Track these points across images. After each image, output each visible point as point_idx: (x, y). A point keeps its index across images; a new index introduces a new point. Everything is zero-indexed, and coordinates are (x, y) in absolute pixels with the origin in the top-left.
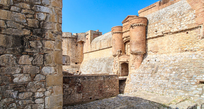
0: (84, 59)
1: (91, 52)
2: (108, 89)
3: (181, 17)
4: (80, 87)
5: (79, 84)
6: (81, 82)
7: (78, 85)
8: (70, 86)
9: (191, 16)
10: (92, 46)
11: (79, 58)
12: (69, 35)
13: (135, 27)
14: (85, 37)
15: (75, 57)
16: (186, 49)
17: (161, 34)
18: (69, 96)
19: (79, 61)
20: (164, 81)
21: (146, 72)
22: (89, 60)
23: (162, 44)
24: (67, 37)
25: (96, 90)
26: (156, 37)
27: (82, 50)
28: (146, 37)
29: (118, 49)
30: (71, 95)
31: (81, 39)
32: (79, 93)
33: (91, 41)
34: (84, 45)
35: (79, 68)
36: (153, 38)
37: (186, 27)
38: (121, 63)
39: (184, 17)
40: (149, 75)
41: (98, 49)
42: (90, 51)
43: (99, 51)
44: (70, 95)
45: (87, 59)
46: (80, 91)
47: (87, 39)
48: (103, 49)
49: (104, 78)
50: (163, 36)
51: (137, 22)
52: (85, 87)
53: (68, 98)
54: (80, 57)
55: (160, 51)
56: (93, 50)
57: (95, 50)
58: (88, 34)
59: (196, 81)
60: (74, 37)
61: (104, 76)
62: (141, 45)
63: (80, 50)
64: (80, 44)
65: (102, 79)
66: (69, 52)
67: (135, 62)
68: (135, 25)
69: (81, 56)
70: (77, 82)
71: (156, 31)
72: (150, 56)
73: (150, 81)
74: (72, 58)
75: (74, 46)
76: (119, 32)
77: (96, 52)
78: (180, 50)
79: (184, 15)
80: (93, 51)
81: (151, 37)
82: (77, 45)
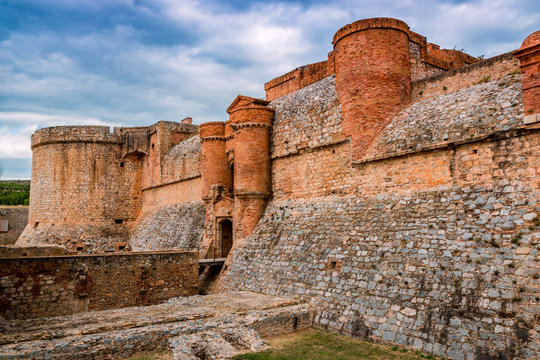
0: (145, 208)
1: (161, 186)
2: (166, 289)
3: (322, 115)
4: (84, 283)
5: (81, 277)
6: (86, 271)
7: (78, 277)
8: (57, 281)
9: (335, 115)
10: (166, 169)
11: (127, 206)
12: (96, 135)
13: (242, 131)
14: (149, 139)
15: (116, 201)
16: (333, 188)
17: (293, 150)
18: (55, 305)
19: (129, 213)
20: (283, 264)
21: (261, 244)
22: (155, 212)
23: (297, 173)
24: (92, 142)
25: (128, 292)
26: (288, 156)
27: (139, 180)
28: (270, 154)
29: (212, 183)
30: (59, 301)
31: (135, 145)
32: (81, 298)
33: (163, 153)
34: (145, 165)
35: (125, 235)
36: (282, 157)
37: (330, 140)
38: (219, 220)
39: (326, 117)
40: (265, 251)
41: (178, 179)
42: (159, 184)
43: (180, 185)
44: (55, 301)
45: (151, 208)
46: (84, 294)
47: (153, 145)
48: (189, 179)
49: (153, 260)
50: (297, 154)
51: (244, 117)
52: (99, 282)
53: (49, 310)
54: (132, 201)
55: (296, 191)
56: (166, 181)
57: (172, 181)
58: (156, 132)
59: (326, 261)
60: (114, 140)
61: (155, 257)
62: (255, 176)
63: (133, 180)
64: (134, 161)
65: (148, 264)
66: (96, 186)
67: (242, 217)
68: (241, 124)
69: (135, 198)
70: (76, 271)
71: (286, 142)
72: (277, 203)
73: (261, 266)
74: (106, 205)
75: (113, 169)
76: (215, 136)
77: (175, 186)
78: (324, 189)
79: (327, 113)
80: (166, 185)
81: (278, 155)
82: (122, 165)
